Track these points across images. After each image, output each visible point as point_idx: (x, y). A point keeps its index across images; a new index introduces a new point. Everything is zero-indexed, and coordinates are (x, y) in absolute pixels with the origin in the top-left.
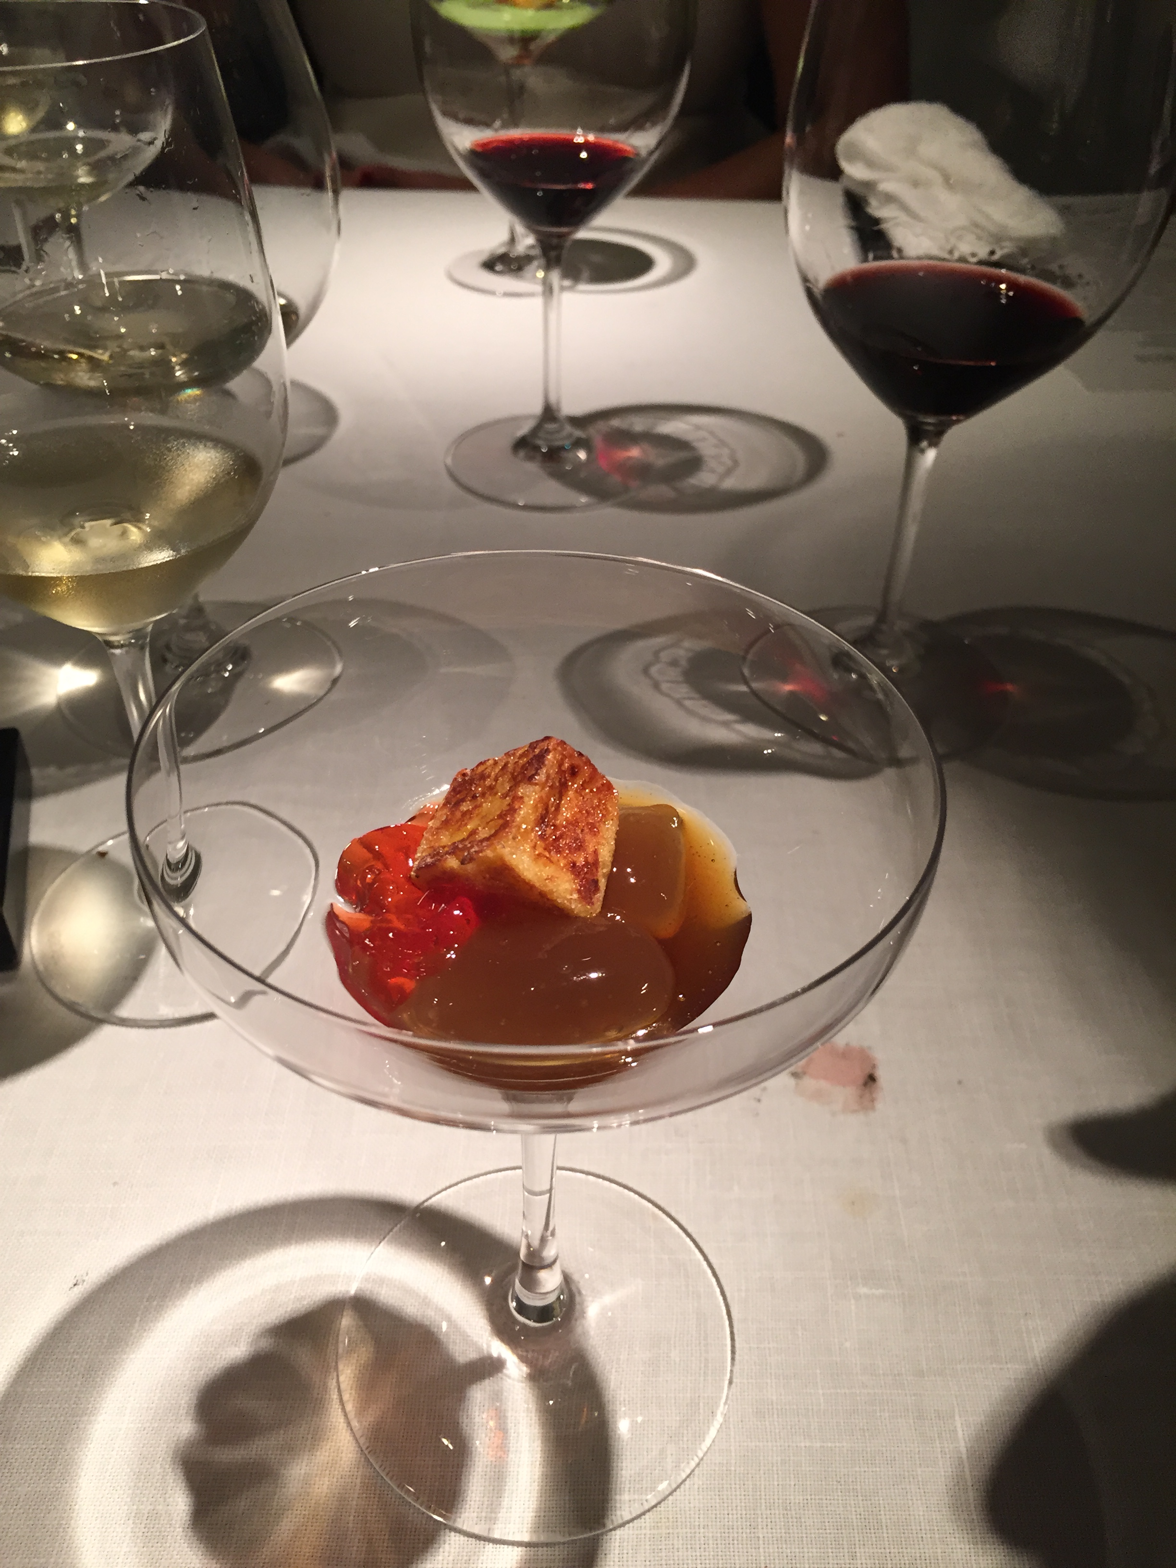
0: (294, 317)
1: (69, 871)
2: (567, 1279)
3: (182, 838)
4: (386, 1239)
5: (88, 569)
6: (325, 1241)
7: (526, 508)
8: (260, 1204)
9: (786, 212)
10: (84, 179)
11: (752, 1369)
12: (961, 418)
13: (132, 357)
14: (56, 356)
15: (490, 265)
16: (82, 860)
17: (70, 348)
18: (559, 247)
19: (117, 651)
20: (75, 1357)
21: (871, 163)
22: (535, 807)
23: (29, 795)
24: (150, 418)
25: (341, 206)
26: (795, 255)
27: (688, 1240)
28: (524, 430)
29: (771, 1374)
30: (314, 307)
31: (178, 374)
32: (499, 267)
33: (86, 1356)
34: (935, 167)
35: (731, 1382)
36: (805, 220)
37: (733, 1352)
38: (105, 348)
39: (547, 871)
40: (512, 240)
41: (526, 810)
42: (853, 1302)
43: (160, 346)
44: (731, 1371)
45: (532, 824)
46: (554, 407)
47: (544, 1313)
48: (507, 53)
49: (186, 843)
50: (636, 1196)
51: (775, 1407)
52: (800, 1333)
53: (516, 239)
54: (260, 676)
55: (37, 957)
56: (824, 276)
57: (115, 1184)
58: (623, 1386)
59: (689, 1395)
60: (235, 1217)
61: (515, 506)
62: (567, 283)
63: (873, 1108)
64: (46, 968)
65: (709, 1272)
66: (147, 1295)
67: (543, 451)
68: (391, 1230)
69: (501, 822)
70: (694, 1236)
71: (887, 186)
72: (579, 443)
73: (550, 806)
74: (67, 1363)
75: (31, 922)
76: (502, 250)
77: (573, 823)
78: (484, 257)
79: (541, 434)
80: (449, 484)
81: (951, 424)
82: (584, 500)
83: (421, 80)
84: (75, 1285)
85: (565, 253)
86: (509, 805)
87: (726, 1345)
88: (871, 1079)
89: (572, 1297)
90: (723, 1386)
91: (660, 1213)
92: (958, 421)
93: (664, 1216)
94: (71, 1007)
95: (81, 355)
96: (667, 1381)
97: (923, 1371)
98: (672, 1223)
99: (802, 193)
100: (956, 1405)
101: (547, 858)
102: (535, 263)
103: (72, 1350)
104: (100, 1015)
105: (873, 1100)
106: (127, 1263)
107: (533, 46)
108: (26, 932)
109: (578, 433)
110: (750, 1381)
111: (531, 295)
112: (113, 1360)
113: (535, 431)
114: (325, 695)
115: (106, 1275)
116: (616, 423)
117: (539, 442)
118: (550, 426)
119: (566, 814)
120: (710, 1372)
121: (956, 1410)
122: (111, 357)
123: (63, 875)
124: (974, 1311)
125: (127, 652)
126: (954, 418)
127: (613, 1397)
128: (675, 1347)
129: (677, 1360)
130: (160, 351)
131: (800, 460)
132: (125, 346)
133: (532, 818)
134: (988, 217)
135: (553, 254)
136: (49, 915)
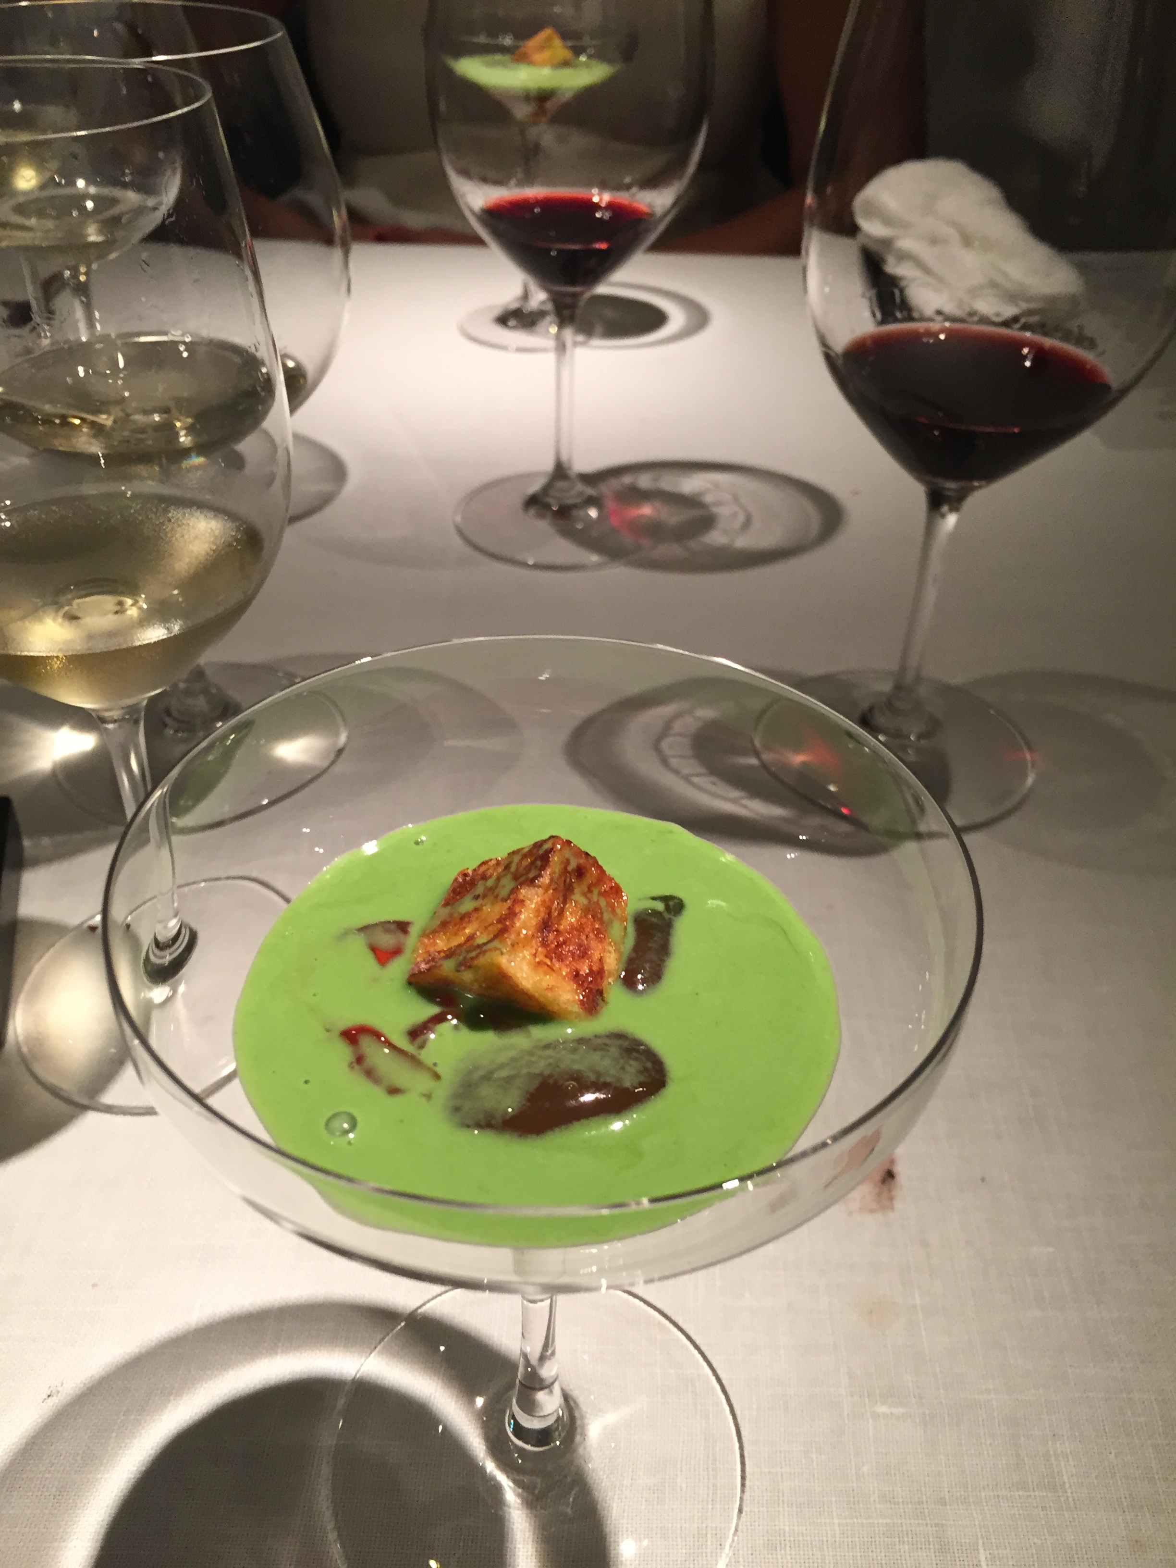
0: (302, 381)
1: (57, 946)
2: (566, 1397)
3: (176, 916)
4: (377, 1349)
5: (79, 647)
6: (313, 1351)
7: (537, 566)
8: (245, 1309)
9: (804, 270)
10: (93, 235)
11: (763, 1496)
12: (983, 483)
13: (135, 422)
14: (57, 421)
15: (503, 320)
16: (72, 934)
17: (71, 412)
18: (573, 307)
19: (111, 726)
20: (47, 1475)
21: (887, 220)
22: (537, 911)
23: (20, 864)
24: (150, 486)
25: (351, 265)
26: (814, 318)
27: (696, 1352)
28: (535, 487)
29: (783, 1501)
30: (323, 368)
31: (182, 439)
32: (512, 323)
33: (59, 1475)
34: (953, 224)
35: (740, 1511)
36: (824, 282)
37: (743, 1478)
38: (108, 413)
39: (548, 980)
40: (526, 296)
41: (526, 914)
42: (871, 1421)
43: (166, 411)
44: (741, 1499)
45: (533, 929)
46: (566, 465)
47: (543, 1437)
48: (522, 112)
49: (178, 921)
50: (642, 1304)
51: (787, 1538)
52: (814, 1456)
53: (529, 294)
54: (263, 742)
55: (21, 1038)
56: (841, 341)
57: (94, 1285)
58: (626, 1514)
59: (696, 1525)
60: (218, 1324)
61: (524, 565)
62: (580, 338)
63: (892, 1208)
64: (30, 1050)
65: (718, 1387)
66: (124, 1408)
67: (554, 509)
68: (383, 1339)
69: (500, 926)
70: (703, 1348)
71: (905, 243)
72: (592, 501)
73: (553, 910)
74: (39, 1482)
75: (16, 1002)
76: (515, 306)
77: (579, 929)
78: (497, 312)
79: (552, 492)
80: (458, 542)
81: (974, 489)
82: (595, 558)
83: (436, 141)
84: (49, 1396)
85: (578, 312)
86: (509, 908)
87: (735, 1470)
88: (890, 1175)
89: (572, 1418)
90: (733, 1516)
91: (667, 1322)
92: (980, 487)
93: (671, 1326)
94: (55, 1092)
95: (81, 419)
96: (673, 1509)
97: (945, 1498)
98: (679, 1334)
99: (821, 255)
100: (979, 1536)
101: (548, 966)
102: (548, 319)
103: (44, 1469)
104: (85, 1101)
105: (891, 1199)
106: (104, 1373)
107: (549, 105)
108: (11, 1011)
109: (590, 491)
110: (761, 1509)
111: (544, 350)
112: (86, 1480)
113: (546, 489)
114: (329, 767)
115: (82, 1386)
116: (627, 479)
117: (550, 500)
118: (560, 484)
119: (571, 919)
120: (718, 1499)
121: (980, 1542)
122: (115, 422)
123: (52, 951)
124: (999, 1433)
125: (120, 727)
126: (976, 484)
127: (615, 1527)
128: (681, 1471)
129: (684, 1486)
130: (165, 416)
131: (815, 519)
132: (129, 411)
133: (534, 922)
134: (1005, 275)
135: (566, 313)
136: (36, 991)
